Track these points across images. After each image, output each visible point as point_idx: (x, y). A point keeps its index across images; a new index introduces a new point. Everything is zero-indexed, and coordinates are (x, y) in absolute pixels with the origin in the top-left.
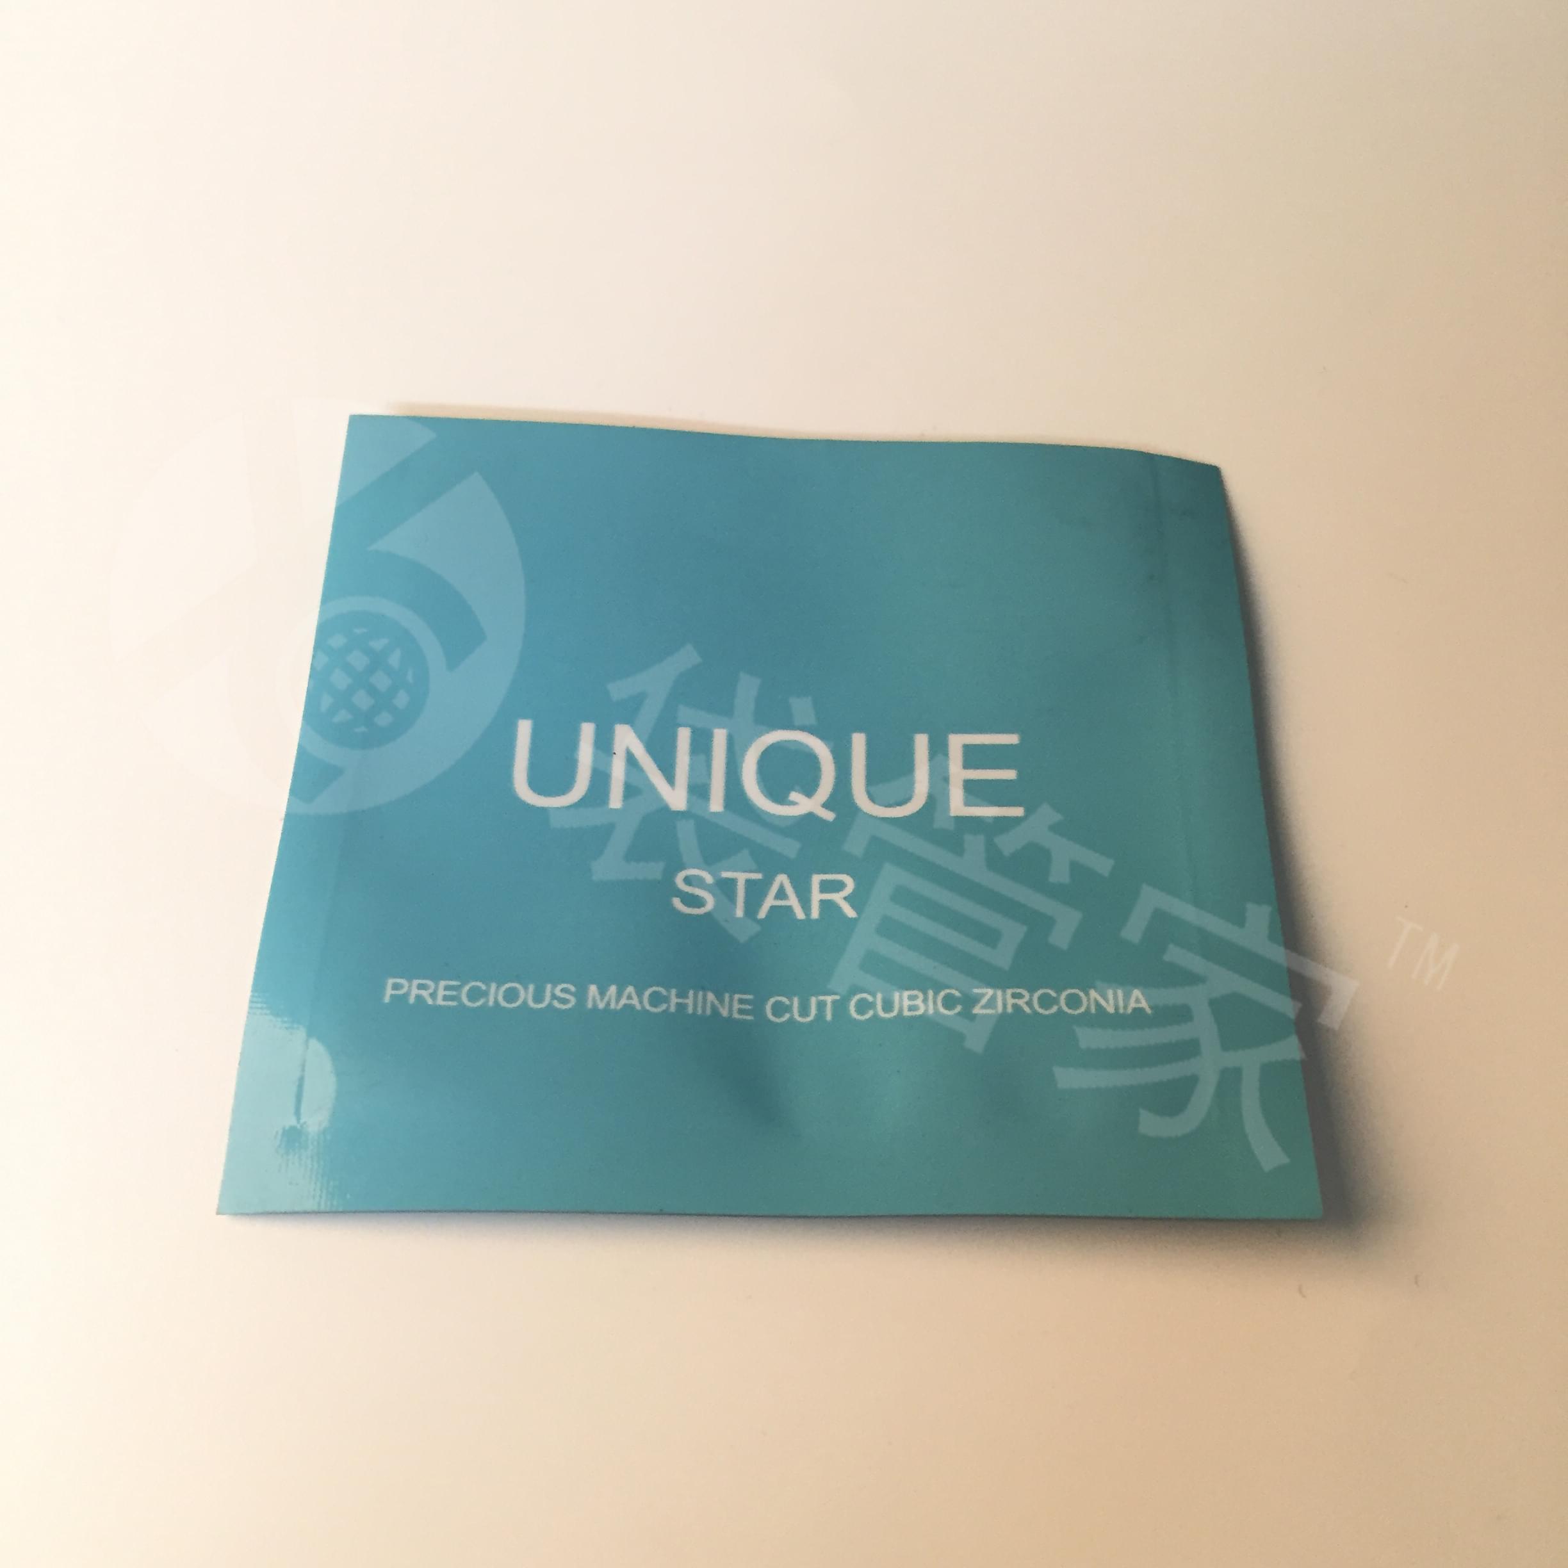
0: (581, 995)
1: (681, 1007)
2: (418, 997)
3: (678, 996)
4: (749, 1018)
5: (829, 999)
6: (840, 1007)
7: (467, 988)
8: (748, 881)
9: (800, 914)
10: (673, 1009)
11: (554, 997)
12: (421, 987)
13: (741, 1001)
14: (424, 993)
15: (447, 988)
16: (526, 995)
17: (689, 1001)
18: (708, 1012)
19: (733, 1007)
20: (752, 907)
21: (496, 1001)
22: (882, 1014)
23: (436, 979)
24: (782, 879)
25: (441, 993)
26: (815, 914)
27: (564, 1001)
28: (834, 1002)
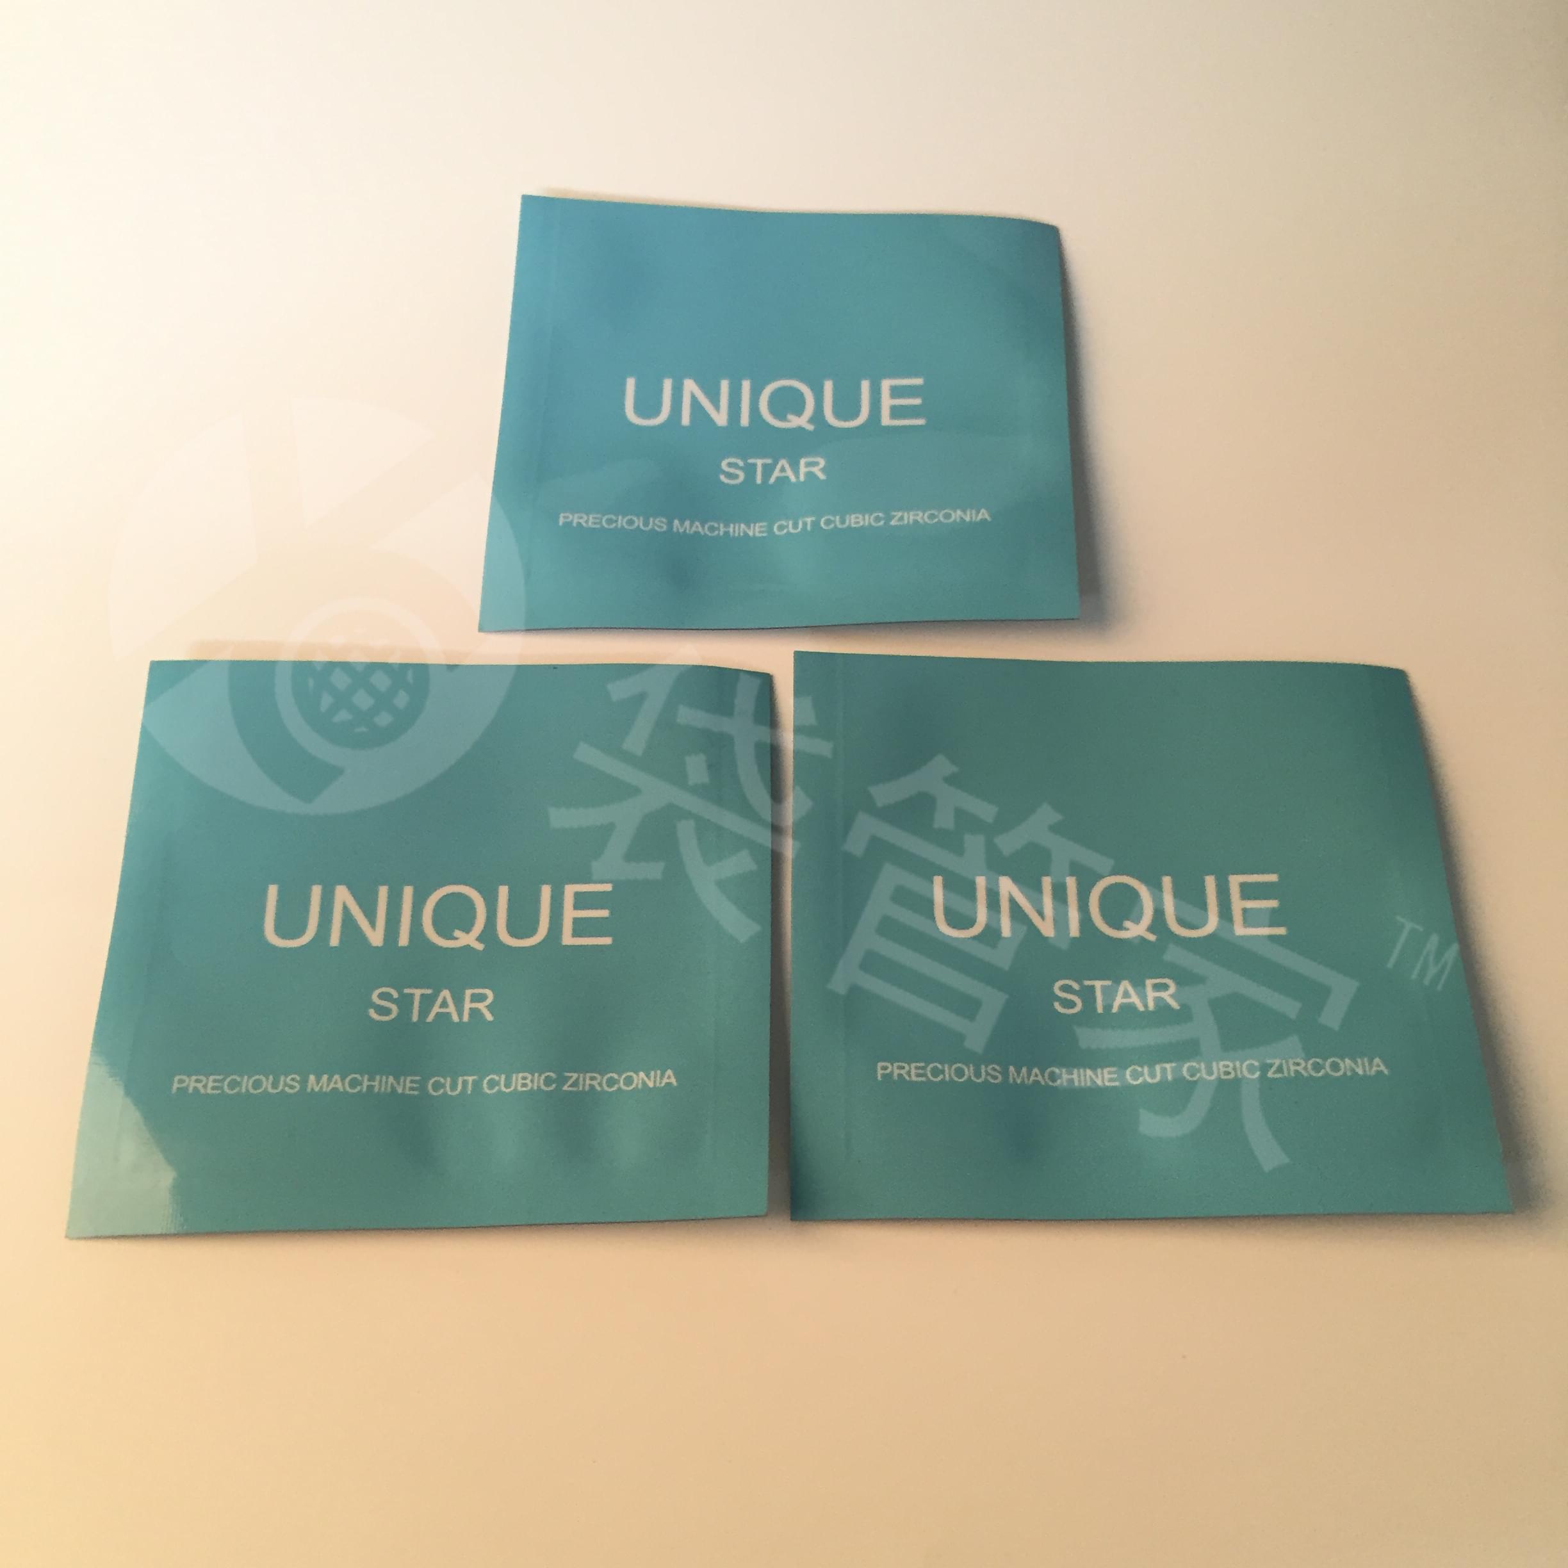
0: (304, 1082)
1: (370, 1088)
2: (195, 1088)
3: (369, 1080)
4: (416, 1093)
5: (470, 1079)
6: (477, 1085)
7: (229, 1079)
8: (422, 995)
9: (455, 1018)
10: (365, 1089)
11: (286, 1084)
12: (197, 1081)
13: (412, 1082)
14: (199, 1086)
15: (215, 1081)
16: (267, 1084)
17: (376, 1083)
18: (389, 1090)
19: (406, 1086)
20: (424, 1012)
21: (247, 1090)
22: (504, 1089)
23: (207, 1076)
24: (446, 993)
25: (211, 1084)
26: (466, 1018)
27: (292, 1087)
28: (474, 1081)
